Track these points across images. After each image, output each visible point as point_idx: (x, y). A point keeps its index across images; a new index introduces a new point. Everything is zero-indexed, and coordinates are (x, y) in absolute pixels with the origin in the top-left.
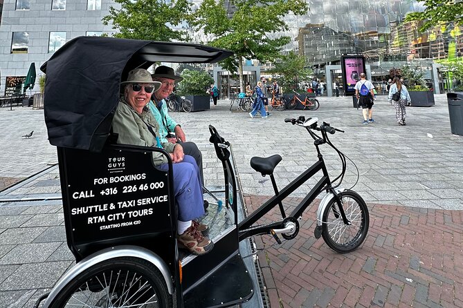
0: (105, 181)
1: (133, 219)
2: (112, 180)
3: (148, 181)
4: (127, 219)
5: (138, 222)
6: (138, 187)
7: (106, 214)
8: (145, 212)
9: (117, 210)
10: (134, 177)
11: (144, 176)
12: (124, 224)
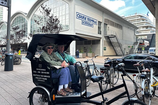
0: (38, 69)
1: (43, 80)
2: (39, 69)
3: (46, 71)
4: (42, 80)
5: (44, 81)
6: (44, 72)
7: (39, 77)
8: (45, 79)
9: (40, 77)
10: (43, 70)
11: (45, 70)
12: (42, 81)
